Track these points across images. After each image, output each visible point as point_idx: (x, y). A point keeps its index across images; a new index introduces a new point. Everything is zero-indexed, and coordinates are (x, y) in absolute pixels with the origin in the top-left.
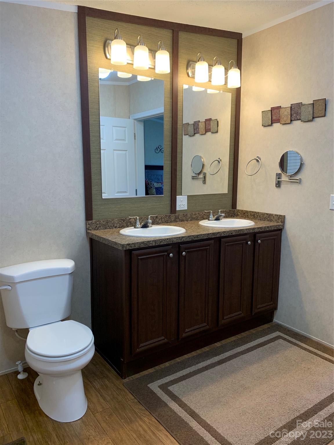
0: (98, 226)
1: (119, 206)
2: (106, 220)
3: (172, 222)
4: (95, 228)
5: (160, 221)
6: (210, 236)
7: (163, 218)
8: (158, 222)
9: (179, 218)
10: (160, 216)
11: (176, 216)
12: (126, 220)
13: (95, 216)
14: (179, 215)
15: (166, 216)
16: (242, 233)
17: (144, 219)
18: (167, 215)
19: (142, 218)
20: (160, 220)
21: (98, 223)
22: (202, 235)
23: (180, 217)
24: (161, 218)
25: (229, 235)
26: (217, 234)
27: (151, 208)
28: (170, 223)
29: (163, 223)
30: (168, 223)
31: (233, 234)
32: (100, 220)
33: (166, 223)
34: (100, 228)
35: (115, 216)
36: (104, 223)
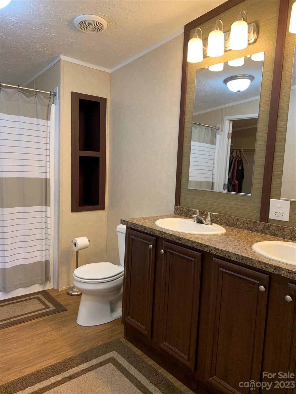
0: (181, 212)
1: (202, 198)
2: (187, 208)
3: (258, 232)
4: (179, 213)
5: (241, 226)
6: (195, 246)
7: (246, 223)
8: (239, 226)
9: (269, 229)
10: (242, 220)
11: (265, 226)
12: (204, 213)
13: (182, 202)
14: (269, 226)
15: (250, 221)
16: (249, 263)
17: (222, 217)
18: (252, 221)
19: (220, 216)
20: (242, 224)
21: (181, 209)
22: (184, 239)
23: (271, 229)
24: (243, 222)
25: (225, 257)
26: (205, 247)
27: (234, 207)
28: (255, 231)
29: (245, 229)
30: (252, 231)
31: (232, 258)
32: (183, 207)
33: (250, 230)
34: (182, 214)
35: (197, 207)
36: (186, 211)
